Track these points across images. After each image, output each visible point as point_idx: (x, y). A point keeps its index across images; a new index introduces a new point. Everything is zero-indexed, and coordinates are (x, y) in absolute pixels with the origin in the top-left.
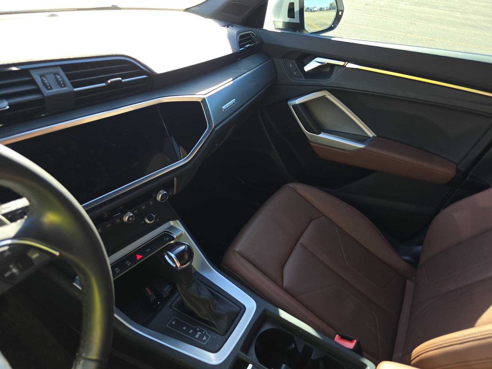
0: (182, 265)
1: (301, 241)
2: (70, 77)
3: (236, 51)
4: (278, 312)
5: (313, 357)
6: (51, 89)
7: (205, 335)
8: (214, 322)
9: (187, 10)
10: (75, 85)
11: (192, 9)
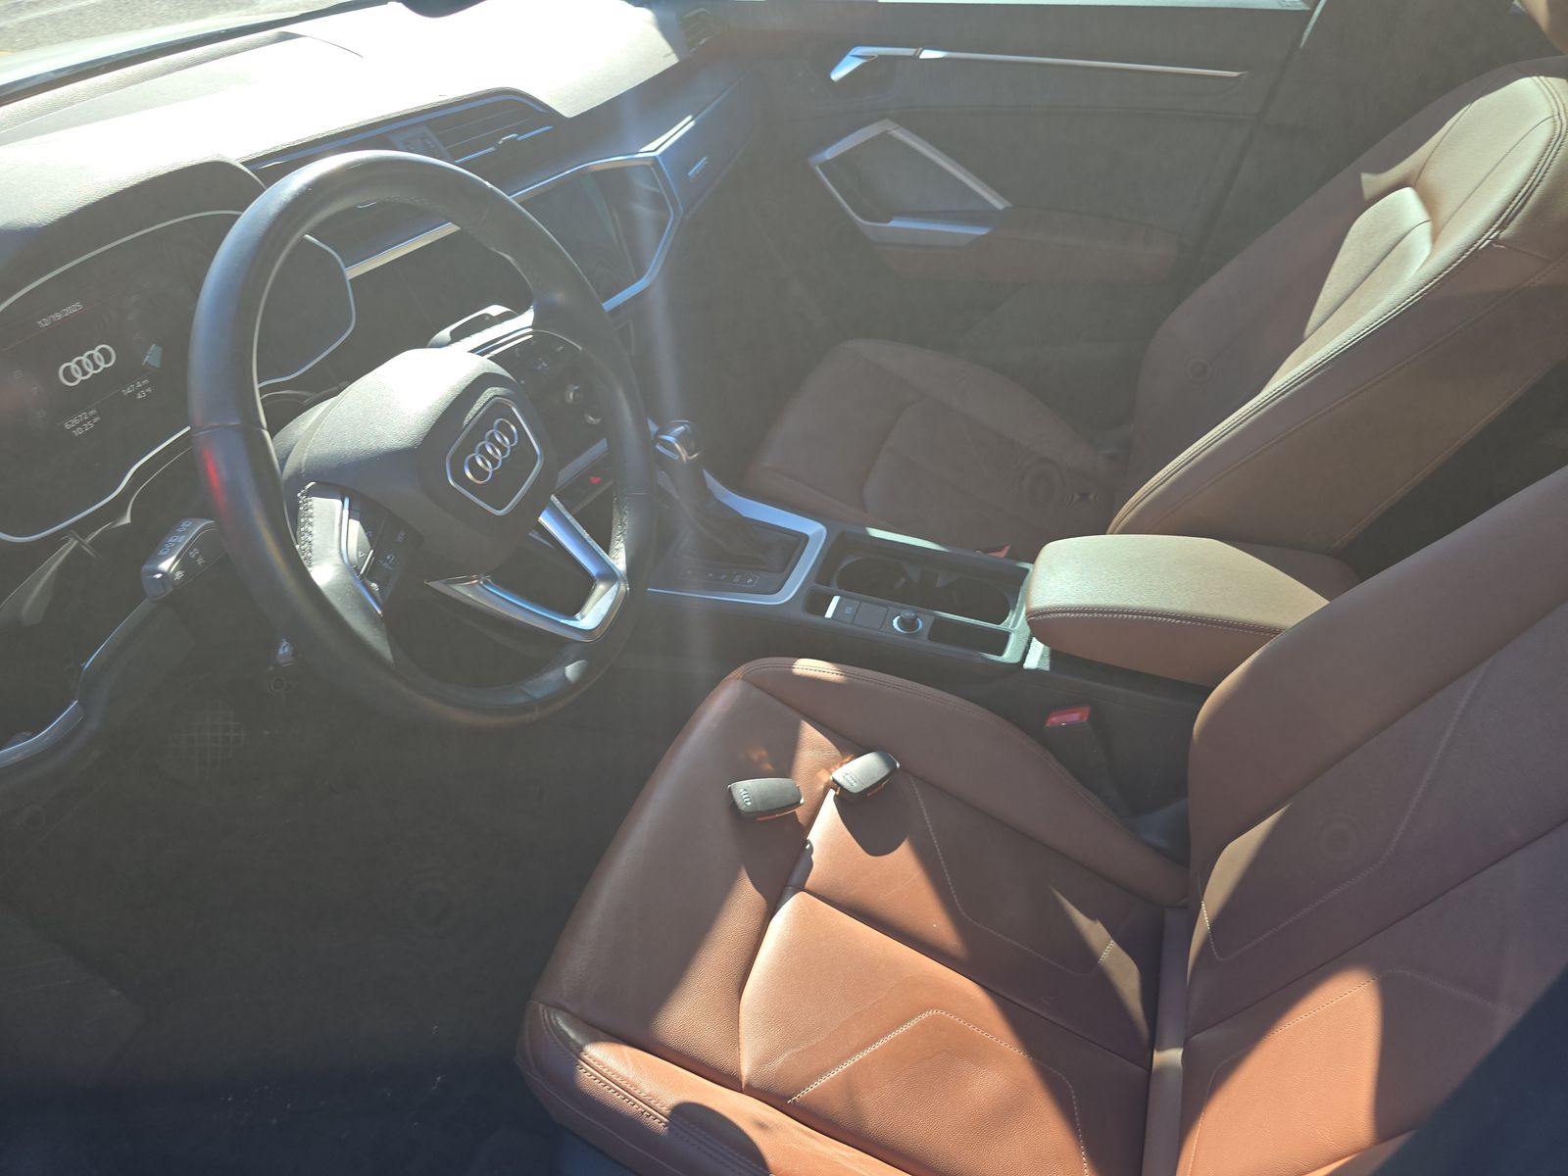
0: (690, 455)
1: (889, 444)
7: (749, 577)
8: (761, 559)
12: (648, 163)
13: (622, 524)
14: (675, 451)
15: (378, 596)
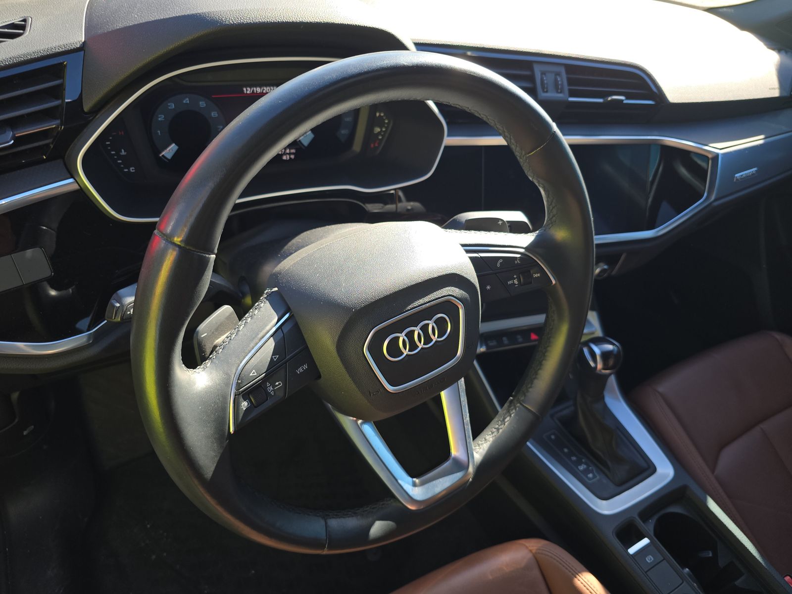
0: (604, 369)
1: (764, 426)
2: (570, 82)
3: (785, 94)
4: (706, 499)
5: (738, 583)
6: (547, 92)
7: (592, 472)
8: (609, 463)
9: (711, 10)
10: (573, 94)
11: (720, 10)
12: (710, 156)
13: (503, 421)
14: (595, 360)
15: (241, 415)
